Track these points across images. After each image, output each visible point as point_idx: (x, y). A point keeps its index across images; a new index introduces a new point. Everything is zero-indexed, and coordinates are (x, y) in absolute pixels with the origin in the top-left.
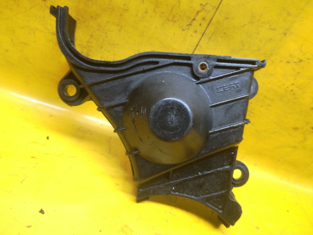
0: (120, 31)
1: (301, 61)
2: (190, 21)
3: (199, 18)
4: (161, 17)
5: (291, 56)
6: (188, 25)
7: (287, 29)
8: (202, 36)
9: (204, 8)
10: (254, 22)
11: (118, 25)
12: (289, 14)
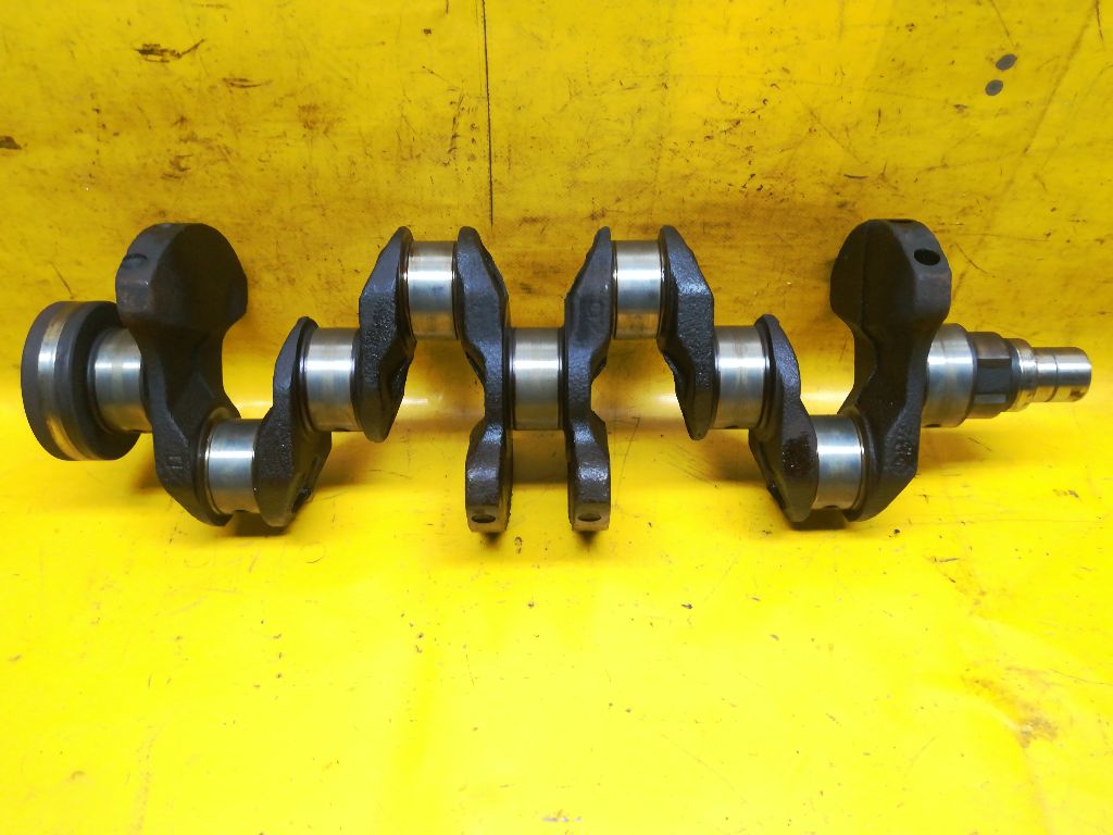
0: (323, 215)
1: (738, 123)
2: (449, 142)
3: (462, 128)
4: (387, 160)
5: (705, 122)
6: (450, 151)
7: (662, 75)
8: (490, 163)
9: (461, 106)
10: (581, 92)
11: (314, 206)
12: (647, 44)
